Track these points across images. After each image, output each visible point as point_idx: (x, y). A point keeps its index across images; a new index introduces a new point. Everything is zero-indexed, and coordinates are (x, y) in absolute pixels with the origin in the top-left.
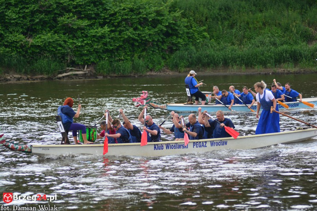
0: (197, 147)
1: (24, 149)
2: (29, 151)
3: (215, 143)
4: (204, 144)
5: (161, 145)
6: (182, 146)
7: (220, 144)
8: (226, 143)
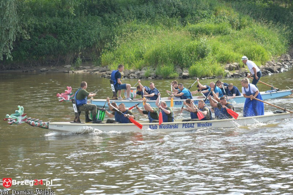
0: (186, 127)
1: (42, 126)
2: (46, 127)
3: (201, 124)
4: (192, 125)
5: (155, 125)
6: (173, 127)
7: (205, 125)
8: (211, 125)
